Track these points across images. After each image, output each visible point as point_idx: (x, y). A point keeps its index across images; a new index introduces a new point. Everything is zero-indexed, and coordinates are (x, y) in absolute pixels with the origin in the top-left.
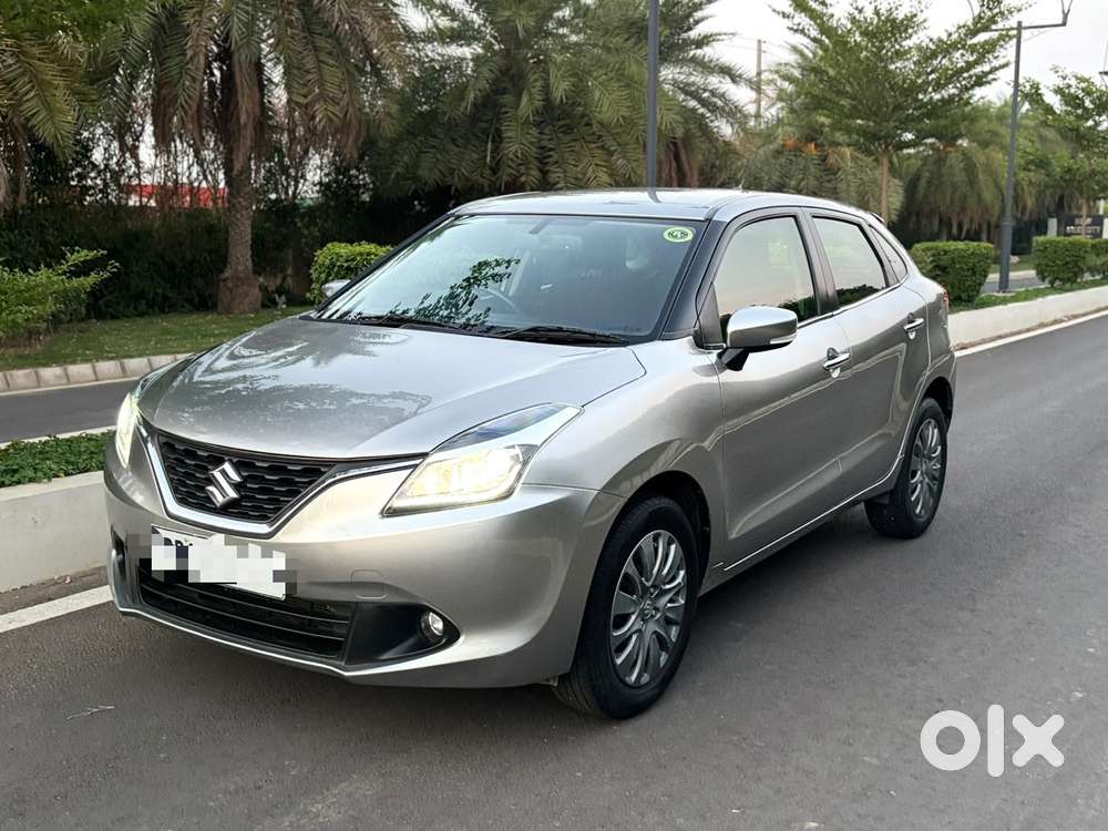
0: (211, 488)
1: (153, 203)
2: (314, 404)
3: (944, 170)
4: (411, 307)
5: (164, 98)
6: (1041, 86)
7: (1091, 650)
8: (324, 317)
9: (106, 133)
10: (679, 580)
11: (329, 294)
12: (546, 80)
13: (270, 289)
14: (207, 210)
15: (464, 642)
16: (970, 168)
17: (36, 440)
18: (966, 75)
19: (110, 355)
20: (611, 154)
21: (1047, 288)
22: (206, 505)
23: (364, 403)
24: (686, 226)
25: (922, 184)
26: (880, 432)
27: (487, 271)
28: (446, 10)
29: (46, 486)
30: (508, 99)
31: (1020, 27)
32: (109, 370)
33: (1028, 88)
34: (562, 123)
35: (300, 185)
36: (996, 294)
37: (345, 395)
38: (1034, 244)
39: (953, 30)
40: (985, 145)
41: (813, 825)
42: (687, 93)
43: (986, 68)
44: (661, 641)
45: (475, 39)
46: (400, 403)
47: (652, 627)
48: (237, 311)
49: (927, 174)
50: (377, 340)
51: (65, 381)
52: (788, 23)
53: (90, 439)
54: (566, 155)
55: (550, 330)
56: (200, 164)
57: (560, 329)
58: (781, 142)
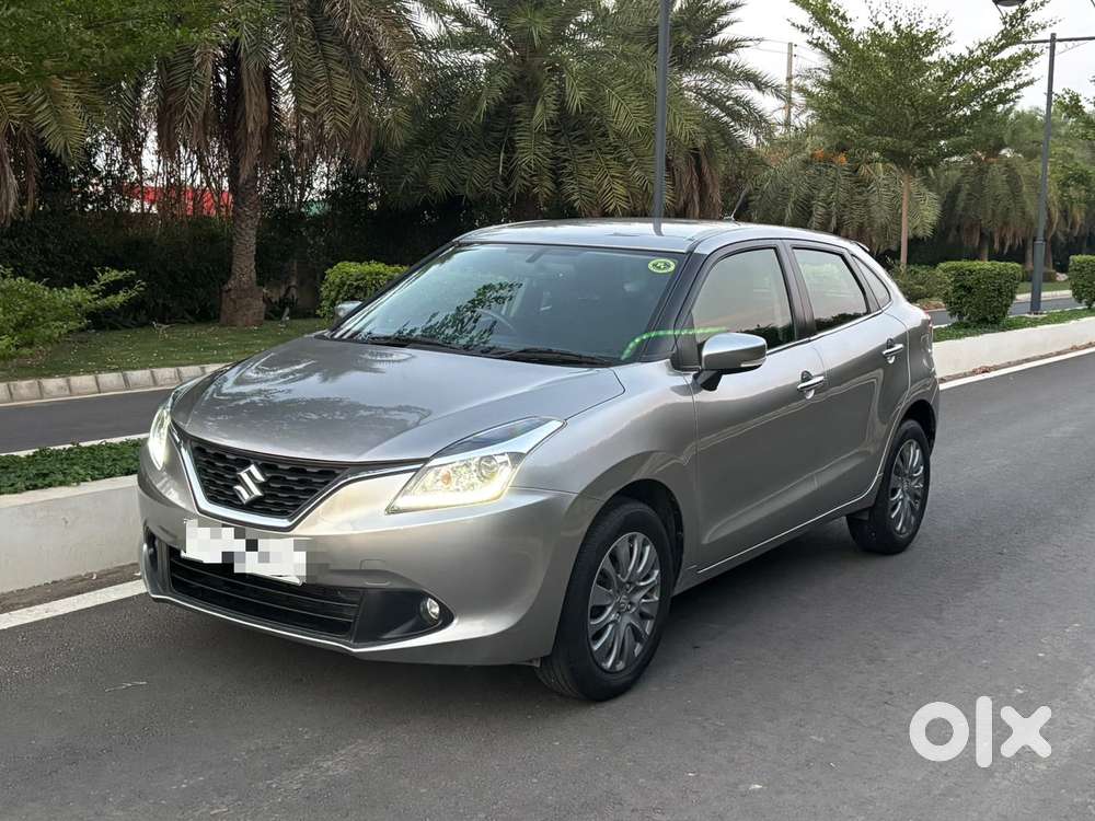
0: (238, 488)
1: (154, 210)
2: (325, 415)
3: (985, 183)
4: (418, 326)
5: (171, 105)
6: (1080, 98)
7: (1041, 655)
8: (336, 337)
9: (108, 139)
10: (654, 578)
11: (341, 314)
12: (562, 89)
13: (273, 300)
14: (210, 218)
15: (458, 624)
16: (1013, 179)
17: (61, 447)
18: (989, 92)
19: (114, 367)
20: (628, 165)
21: (1084, 310)
22: (233, 502)
23: (371, 415)
24: (668, 257)
25: (962, 196)
26: (857, 450)
27: (491, 294)
28: (460, 15)
29: (74, 489)
30: (521, 107)
31: (1053, 39)
32: (111, 381)
33: (1068, 99)
34: (578, 133)
35: (307, 194)
36: (1027, 315)
37: (355, 407)
38: (1071, 263)
39: (973, 47)
40: (1030, 155)
41: (758, 786)
42: (710, 101)
43: (1011, 85)
44: (636, 634)
45: (489, 45)
46: (404, 415)
47: (627, 619)
48: (240, 323)
49: (968, 186)
50: (385, 359)
51: (67, 392)
52: (806, 37)
53: (110, 447)
54: (580, 167)
55: (540, 352)
56: (204, 171)
57: (550, 351)
58: (810, 152)
